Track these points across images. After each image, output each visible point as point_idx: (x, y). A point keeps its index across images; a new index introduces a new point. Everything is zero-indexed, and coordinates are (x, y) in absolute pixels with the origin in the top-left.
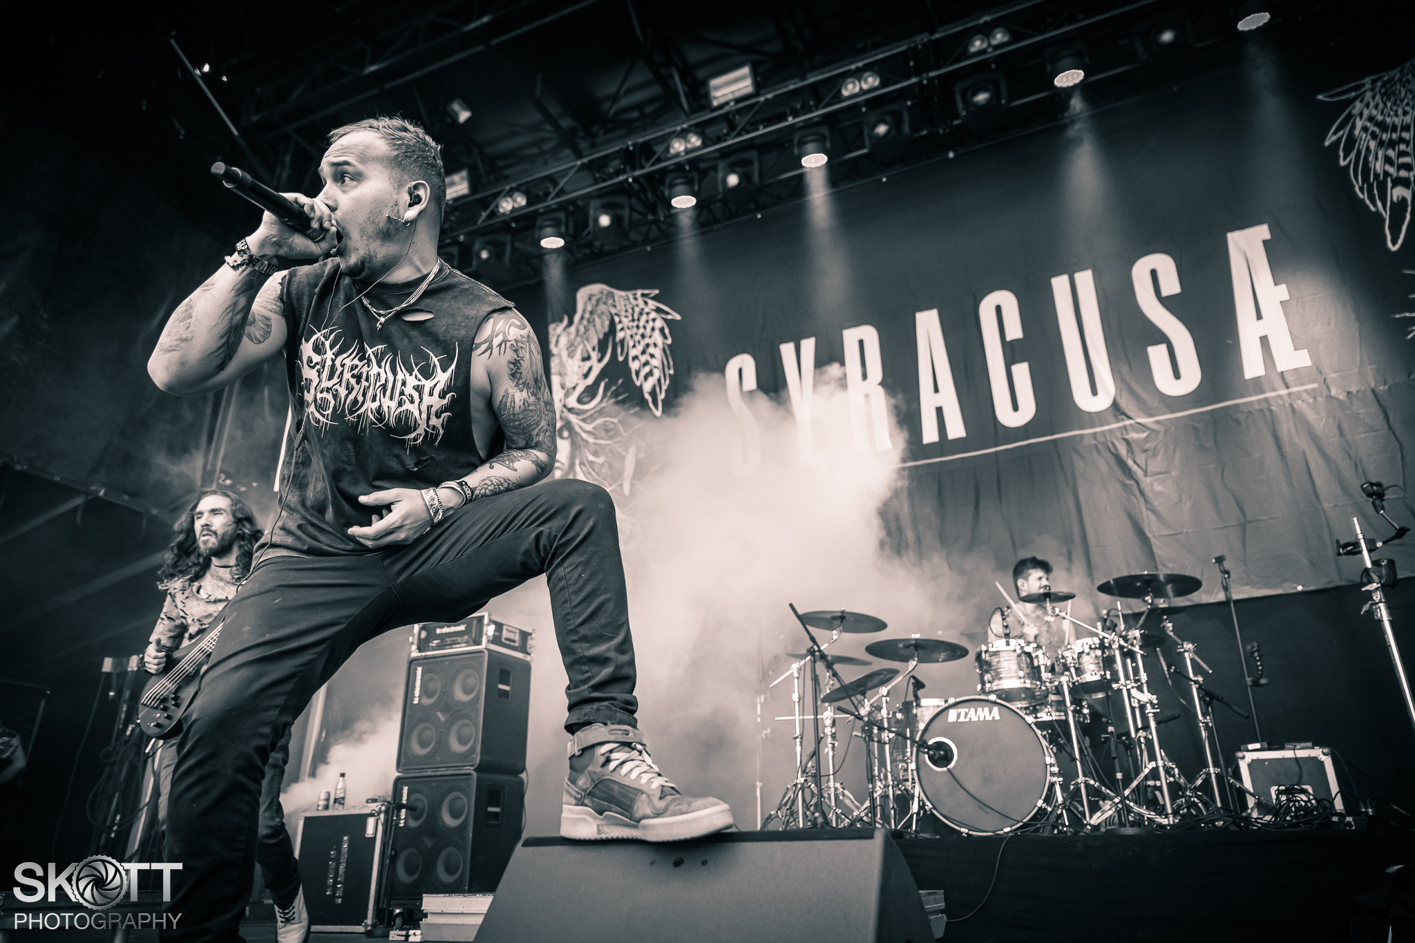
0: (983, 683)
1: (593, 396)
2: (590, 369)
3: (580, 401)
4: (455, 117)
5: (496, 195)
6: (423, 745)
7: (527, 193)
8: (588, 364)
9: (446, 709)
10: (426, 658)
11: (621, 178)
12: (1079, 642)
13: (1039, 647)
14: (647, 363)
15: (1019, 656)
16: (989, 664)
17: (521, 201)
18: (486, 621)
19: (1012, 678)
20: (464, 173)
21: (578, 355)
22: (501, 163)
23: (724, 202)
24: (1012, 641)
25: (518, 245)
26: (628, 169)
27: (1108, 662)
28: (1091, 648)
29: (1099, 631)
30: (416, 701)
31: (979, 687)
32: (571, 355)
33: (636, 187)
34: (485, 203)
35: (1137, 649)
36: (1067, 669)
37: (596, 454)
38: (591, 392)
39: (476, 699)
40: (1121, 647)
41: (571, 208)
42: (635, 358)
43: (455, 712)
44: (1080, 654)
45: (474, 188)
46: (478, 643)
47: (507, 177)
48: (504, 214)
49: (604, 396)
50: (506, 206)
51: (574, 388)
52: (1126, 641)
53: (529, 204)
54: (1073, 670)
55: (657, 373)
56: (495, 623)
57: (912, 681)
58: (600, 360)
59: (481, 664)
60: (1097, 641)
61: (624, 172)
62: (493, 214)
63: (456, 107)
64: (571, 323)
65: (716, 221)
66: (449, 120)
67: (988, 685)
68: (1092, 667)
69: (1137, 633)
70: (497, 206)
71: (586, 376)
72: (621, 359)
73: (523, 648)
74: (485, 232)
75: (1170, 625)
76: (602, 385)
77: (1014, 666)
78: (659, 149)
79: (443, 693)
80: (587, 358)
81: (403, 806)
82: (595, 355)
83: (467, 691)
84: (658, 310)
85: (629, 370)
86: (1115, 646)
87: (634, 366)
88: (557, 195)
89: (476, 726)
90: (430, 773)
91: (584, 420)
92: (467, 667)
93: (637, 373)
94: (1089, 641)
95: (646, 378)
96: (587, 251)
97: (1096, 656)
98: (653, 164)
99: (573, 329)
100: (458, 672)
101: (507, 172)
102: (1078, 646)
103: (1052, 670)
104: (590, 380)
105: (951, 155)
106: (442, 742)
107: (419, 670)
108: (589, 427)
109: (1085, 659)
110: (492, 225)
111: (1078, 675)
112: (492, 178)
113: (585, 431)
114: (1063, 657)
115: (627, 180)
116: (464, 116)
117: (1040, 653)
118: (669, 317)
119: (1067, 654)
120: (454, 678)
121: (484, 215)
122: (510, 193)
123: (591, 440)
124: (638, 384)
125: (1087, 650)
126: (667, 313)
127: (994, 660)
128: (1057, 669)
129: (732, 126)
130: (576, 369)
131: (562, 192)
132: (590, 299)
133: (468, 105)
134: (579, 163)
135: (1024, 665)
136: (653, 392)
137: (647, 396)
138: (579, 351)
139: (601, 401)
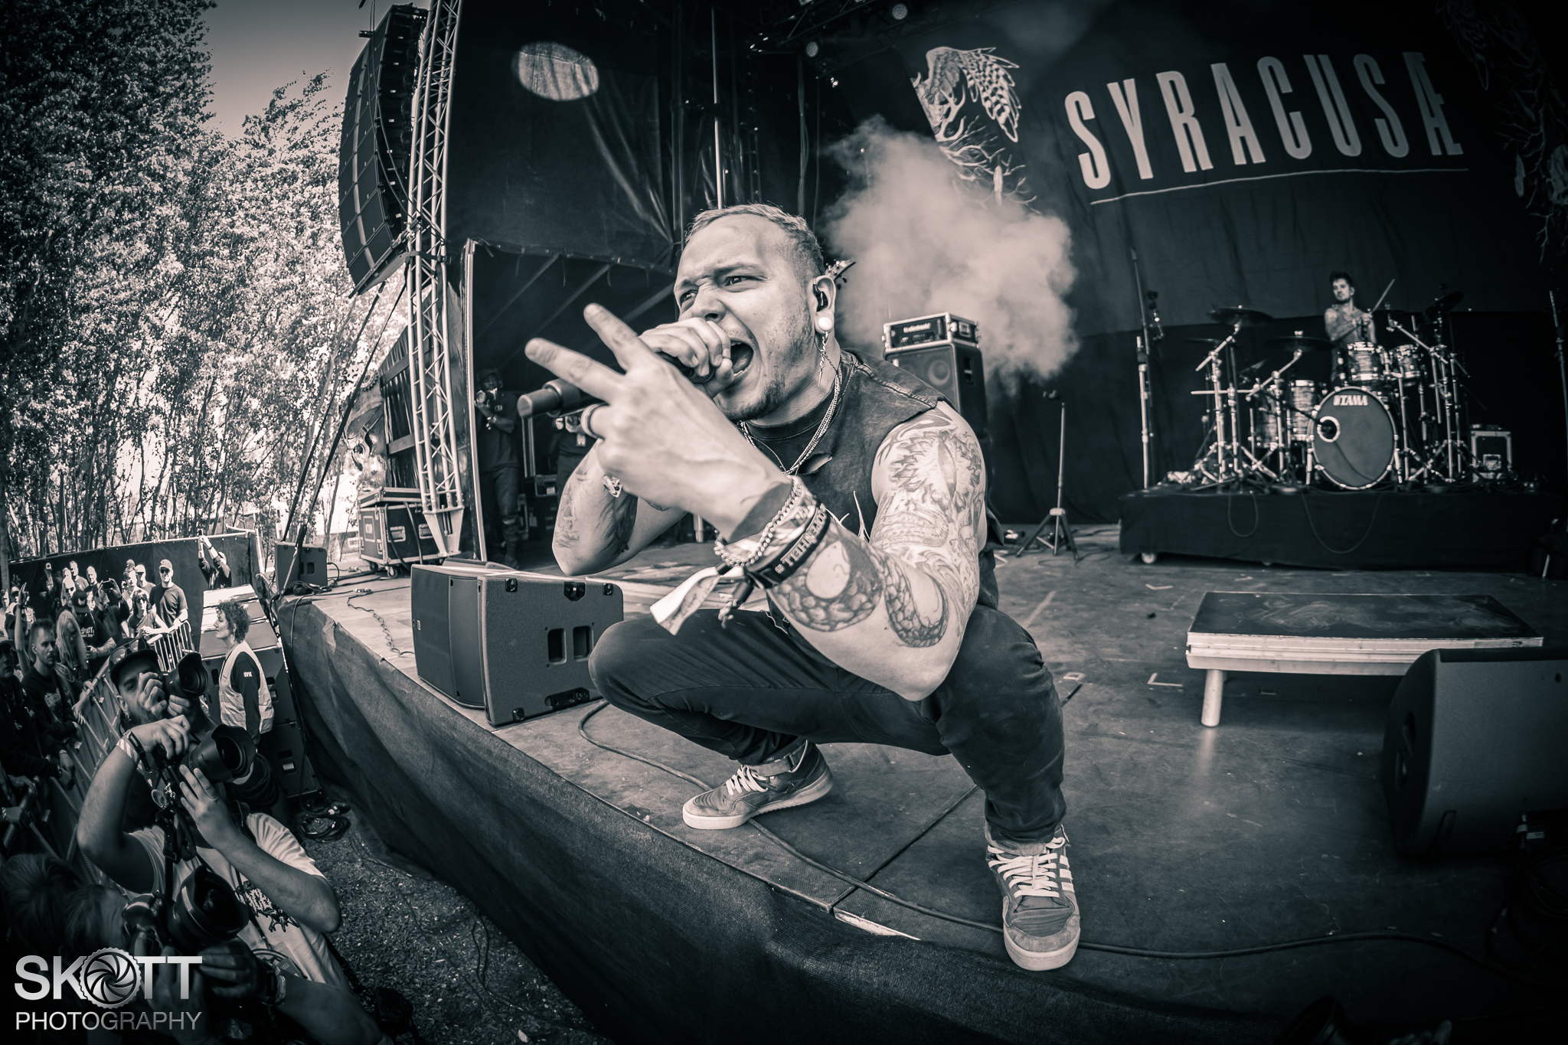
1: (956, 130)
2: (949, 110)
3: (946, 135)
8: (946, 107)
14: (997, 103)
15: (1373, 355)
16: (1353, 360)
19: (1367, 372)
21: (937, 101)
24: (1368, 343)
32: (931, 102)
37: (966, 174)
38: (953, 128)
42: (987, 99)
49: (965, 129)
51: (940, 126)
55: (1007, 109)
58: (957, 103)
59: (951, 353)
64: (926, 77)
67: (1353, 377)
71: (947, 115)
72: (975, 101)
76: (962, 121)
80: (944, 102)
82: (951, 100)
84: (998, 62)
85: (984, 108)
87: (987, 105)
91: (951, 149)
93: (991, 110)
95: (1000, 112)
99: (929, 82)
104: (951, 118)
108: (958, 154)
113: (956, 158)
118: (1008, 66)
123: (961, 164)
124: (993, 118)
126: (1006, 64)
127: (1357, 358)
130: (938, 112)
132: (939, 59)
135: (1375, 363)
136: (1007, 123)
137: (1003, 127)
138: (936, 98)
139: (963, 133)
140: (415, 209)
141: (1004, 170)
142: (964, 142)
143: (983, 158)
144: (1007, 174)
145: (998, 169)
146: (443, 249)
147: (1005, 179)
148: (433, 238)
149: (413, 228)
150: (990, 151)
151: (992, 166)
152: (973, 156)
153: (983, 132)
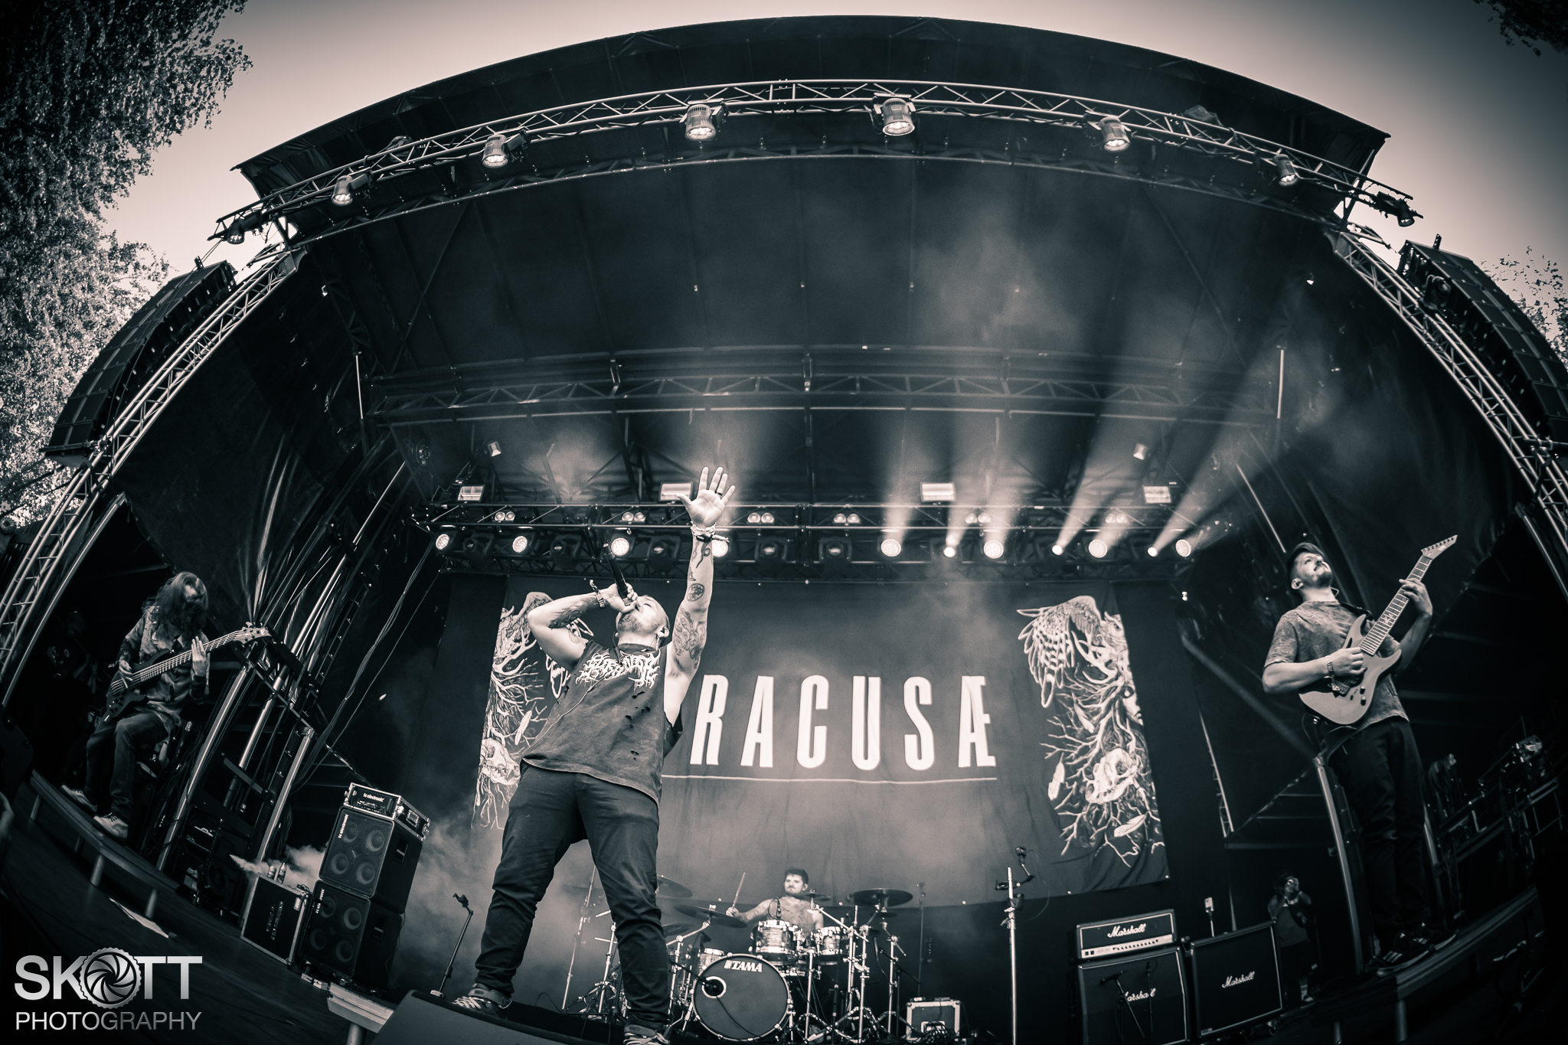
0: (754, 947)
1: (514, 668)
2: (519, 648)
3: (505, 669)
4: (490, 451)
5: (496, 509)
6: (340, 868)
7: (517, 514)
8: (518, 645)
9: (358, 851)
10: (353, 810)
11: (583, 525)
12: (826, 929)
13: (797, 930)
15: (784, 933)
16: (761, 935)
17: (511, 517)
18: (398, 802)
19: (775, 946)
20: (481, 488)
21: (513, 638)
22: (506, 490)
23: (647, 564)
24: (781, 922)
25: (497, 547)
26: (590, 521)
27: (843, 944)
28: (834, 934)
29: (841, 923)
30: (340, 836)
31: (750, 949)
32: (507, 636)
33: (591, 535)
34: (487, 511)
35: (864, 938)
36: (815, 946)
37: (503, 708)
38: (513, 664)
39: (380, 853)
40: (855, 936)
41: (542, 534)
43: (365, 856)
44: (825, 937)
45: (484, 499)
46: (391, 816)
47: (506, 501)
48: (497, 522)
49: (521, 669)
50: (500, 517)
51: (504, 659)
52: (859, 932)
53: (516, 521)
54: (818, 946)
56: (404, 805)
57: (701, 935)
58: (527, 645)
59: (389, 830)
60: (838, 929)
61: (586, 522)
62: (490, 520)
63: (493, 446)
64: (516, 613)
65: (637, 576)
66: (486, 452)
67: (758, 949)
68: (832, 946)
69: (866, 927)
70: (494, 516)
71: (514, 653)
73: (419, 831)
74: (481, 529)
75: (885, 924)
76: (523, 661)
77: (779, 939)
78: (614, 516)
79: (358, 840)
80: (518, 640)
81: (320, 902)
82: (524, 640)
83: (375, 845)
84: (579, 625)
86: (851, 934)
88: (536, 522)
89: (377, 871)
90: (339, 888)
91: (503, 683)
92: (379, 828)
94: (833, 928)
96: (542, 566)
97: (836, 940)
98: (607, 524)
99: (516, 618)
100: (371, 829)
101: (507, 497)
102: (825, 931)
103: (804, 945)
104: (515, 657)
105: (807, 582)
106: (352, 871)
107: (347, 816)
108: (504, 688)
109: (828, 940)
110: (486, 526)
111: (821, 950)
112: (497, 497)
113: (501, 691)
114: (813, 937)
115: (587, 527)
116: (496, 453)
117: (799, 933)
118: (586, 632)
119: (817, 935)
120: (368, 832)
121: (484, 518)
122: (506, 511)
123: (503, 697)
124: (548, 669)
125: (831, 935)
126: (585, 629)
127: (766, 933)
128: (807, 944)
129: (668, 517)
130: (507, 645)
131: (540, 521)
132: (535, 602)
133: (501, 447)
134: (558, 506)
135: (786, 939)
136: (557, 679)
137: (552, 680)
138: (514, 634)
139: (518, 672)
140: (112, 434)
141: (534, 715)
142: (516, 680)
143: (522, 698)
144: (534, 720)
145: (530, 713)
146: (106, 482)
147: (531, 724)
148: (107, 469)
149: (102, 445)
150: (530, 694)
151: (526, 709)
152: (516, 694)
153: (533, 677)
